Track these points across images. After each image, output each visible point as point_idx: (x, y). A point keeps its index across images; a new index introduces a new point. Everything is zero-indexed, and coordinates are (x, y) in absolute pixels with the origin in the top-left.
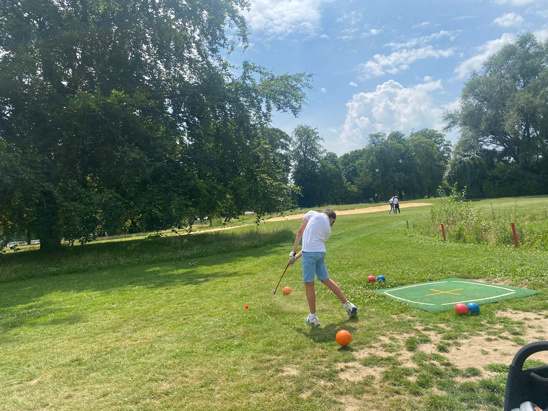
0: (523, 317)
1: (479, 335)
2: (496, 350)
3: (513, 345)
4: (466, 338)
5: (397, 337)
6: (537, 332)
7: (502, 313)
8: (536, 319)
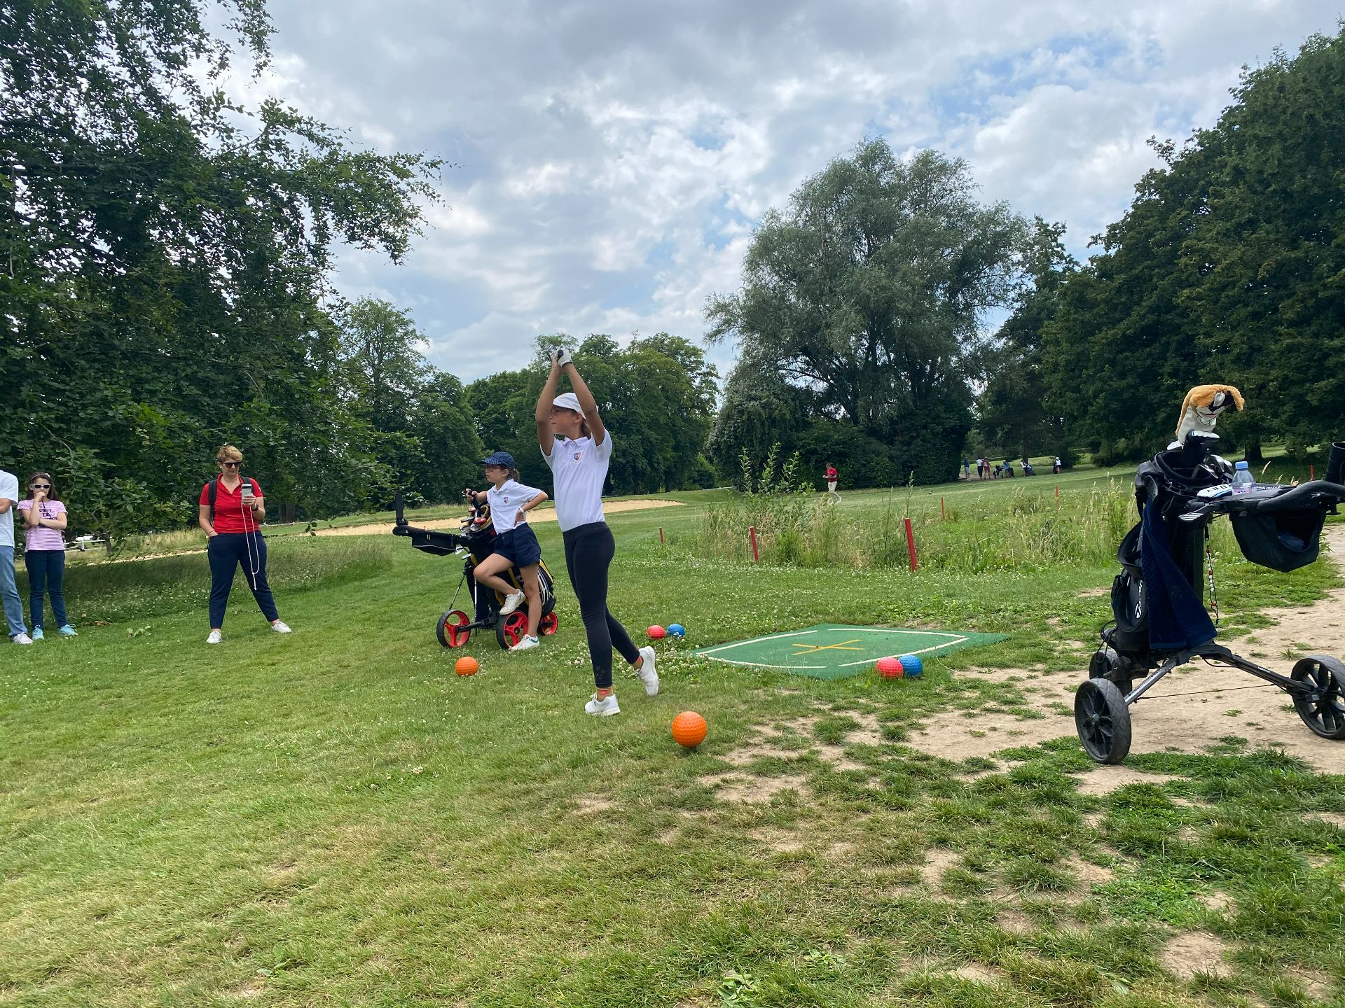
0: (1007, 676)
1: (944, 710)
2: (994, 729)
3: (1017, 720)
4: (925, 716)
5: (788, 724)
6: (1046, 696)
7: (962, 673)
8: (1030, 677)
